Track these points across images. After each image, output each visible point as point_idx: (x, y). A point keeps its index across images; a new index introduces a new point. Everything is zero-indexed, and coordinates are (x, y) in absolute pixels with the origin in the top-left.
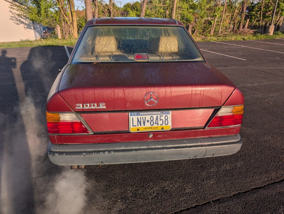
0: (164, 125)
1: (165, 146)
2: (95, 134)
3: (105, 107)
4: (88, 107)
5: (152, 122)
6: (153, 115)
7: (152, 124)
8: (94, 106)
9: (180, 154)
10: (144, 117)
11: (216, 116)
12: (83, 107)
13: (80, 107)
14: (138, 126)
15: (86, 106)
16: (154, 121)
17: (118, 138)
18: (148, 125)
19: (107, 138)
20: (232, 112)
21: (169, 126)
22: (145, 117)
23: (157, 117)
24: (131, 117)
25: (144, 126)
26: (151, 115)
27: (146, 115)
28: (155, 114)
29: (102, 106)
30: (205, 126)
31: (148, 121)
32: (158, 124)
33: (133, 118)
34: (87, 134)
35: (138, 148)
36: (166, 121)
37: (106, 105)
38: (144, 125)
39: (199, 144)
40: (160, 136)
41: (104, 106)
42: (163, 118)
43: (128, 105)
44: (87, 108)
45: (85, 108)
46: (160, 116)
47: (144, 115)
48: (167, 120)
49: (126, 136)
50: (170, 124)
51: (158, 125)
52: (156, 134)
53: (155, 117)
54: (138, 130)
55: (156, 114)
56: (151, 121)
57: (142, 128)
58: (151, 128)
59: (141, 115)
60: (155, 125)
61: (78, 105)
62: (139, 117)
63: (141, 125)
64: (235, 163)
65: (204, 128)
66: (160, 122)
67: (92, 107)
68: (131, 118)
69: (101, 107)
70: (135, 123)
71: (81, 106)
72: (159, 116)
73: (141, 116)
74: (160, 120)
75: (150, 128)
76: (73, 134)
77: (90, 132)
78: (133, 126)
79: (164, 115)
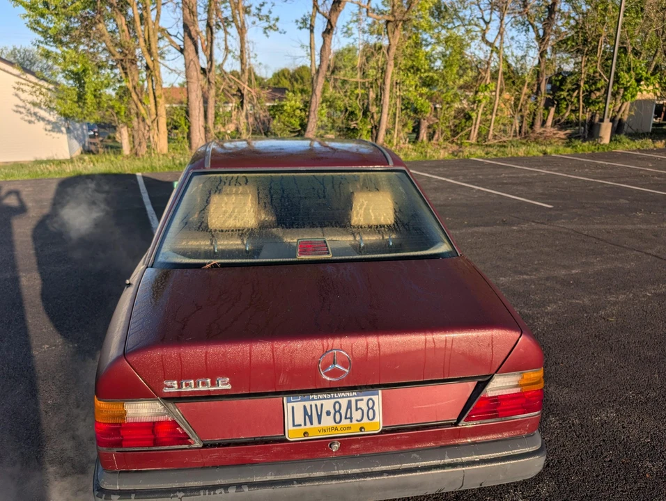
0: (365, 420)
1: (369, 470)
2: (205, 446)
3: (229, 387)
4: (190, 387)
5: (338, 414)
6: (339, 398)
7: (338, 420)
8: (203, 384)
9: (405, 486)
10: (319, 403)
11: (482, 395)
12: (179, 388)
13: (172, 387)
14: (305, 425)
15: (187, 385)
16: (343, 411)
17: (259, 454)
18: (328, 422)
19: (234, 455)
20: (517, 386)
21: (376, 424)
22: (322, 405)
23: (350, 402)
24: (290, 405)
25: (320, 426)
26: (334, 398)
27: (324, 399)
28: (343, 397)
29: (224, 385)
30: (459, 420)
31: (328, 413)
32: (351, 418)
33: (293, 408)
34: (186, 446)
35: (306, 475)
36: (371, 411)
37: (231, 382)
38: (320, 423)
39: (448, 461)
40: (357, 446)
41: (227, 384)
42: (362, 405)
43: (281, 380)
44: (189, 389)
45: (184, 389)
46: (357, 401)
47: (320, 399)
48: (372, 408)
49: (277, 448)
50: (379, 418)
51: (351, 422)
52: (346, 442)
53: (344, 402)
54: (305, 434)
55: (348, 397)
56: (336, 412)
57: (316, 431)
58: (336, 429)
59: (313, 399)
60: (345, 422)
61: (169, 383)
62: (307, 404)
63: (312, 424)
64: (535, 487)
65: (456, 424)
66: (357, 415)
67: (201, 388)
68: (288, 407)
69: (221, 387)
70: (299, 419)
71: (176, 386)
72: (353, 400)
73: (313, 403)
74: (357, 409)
75: (333, 428)
76: (154, 448)
77: (195, 443)
78: (294, 425)
79: (366, 398)
